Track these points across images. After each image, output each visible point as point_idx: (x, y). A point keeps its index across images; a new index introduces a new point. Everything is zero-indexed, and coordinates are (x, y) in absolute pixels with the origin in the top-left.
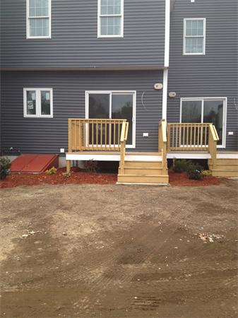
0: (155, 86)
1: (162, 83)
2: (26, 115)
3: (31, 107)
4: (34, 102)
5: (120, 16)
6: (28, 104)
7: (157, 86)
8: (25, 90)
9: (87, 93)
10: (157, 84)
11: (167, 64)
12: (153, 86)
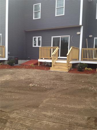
0: (77, 33)
1: (80, 32)
2: (33, 46)
3: (35, 43)
4: (36, 41)
5: (63, 7)
6: (34, 42)
7: (78, 33)
8: (33, 37)
9: (52, 37)
10: (78, 32)
11: (81, 24)
12: (76, 33)
